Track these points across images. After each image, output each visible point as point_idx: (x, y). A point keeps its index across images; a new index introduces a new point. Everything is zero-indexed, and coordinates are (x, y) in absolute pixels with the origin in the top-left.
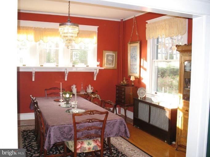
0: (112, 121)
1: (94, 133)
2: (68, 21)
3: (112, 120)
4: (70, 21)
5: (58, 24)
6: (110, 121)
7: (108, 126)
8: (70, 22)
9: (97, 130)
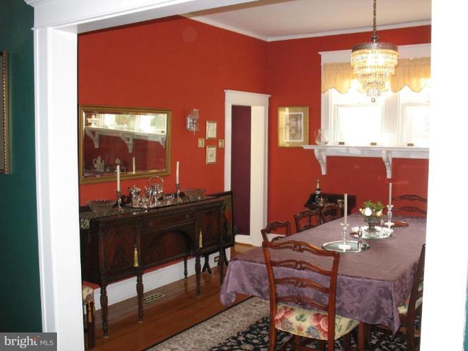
0: (356, 279)
1: (311, 297)
2: (373, 38)
3: (357, 277)
4: (376, 38)
5: (351, 50)
6: (351, 278)
7: (348, 289)
8: (377, 41)
9: (321, 293)
